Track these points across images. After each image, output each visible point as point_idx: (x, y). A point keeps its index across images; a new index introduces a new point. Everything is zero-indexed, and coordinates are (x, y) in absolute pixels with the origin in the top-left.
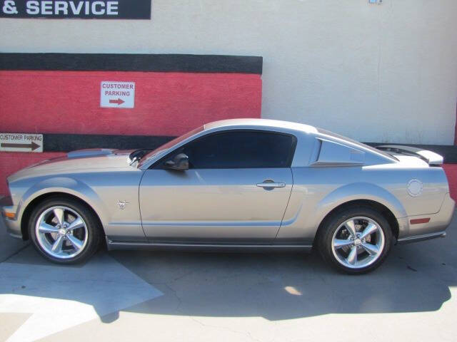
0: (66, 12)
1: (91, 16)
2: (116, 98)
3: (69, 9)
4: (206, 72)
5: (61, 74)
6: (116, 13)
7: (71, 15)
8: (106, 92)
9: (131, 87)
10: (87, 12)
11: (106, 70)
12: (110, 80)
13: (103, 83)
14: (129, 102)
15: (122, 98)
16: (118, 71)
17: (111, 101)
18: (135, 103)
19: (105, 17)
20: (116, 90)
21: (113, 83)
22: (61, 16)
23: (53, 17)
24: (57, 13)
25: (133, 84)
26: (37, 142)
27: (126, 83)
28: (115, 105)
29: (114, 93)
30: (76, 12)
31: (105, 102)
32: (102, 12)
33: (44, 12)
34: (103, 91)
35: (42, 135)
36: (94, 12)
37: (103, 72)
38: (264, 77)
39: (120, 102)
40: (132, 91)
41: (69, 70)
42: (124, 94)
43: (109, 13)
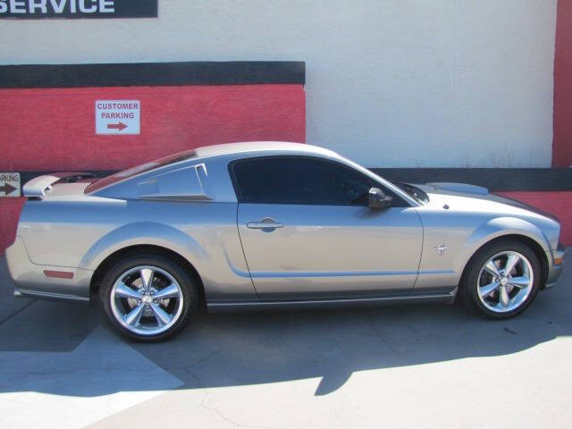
0: (44, 10)
1: (79, 15)
2: (115, 121)
3: (49, 5)
4: (232, 84)
5: (40, 91)
6: (112, 10)
7: (51, 14)
8: (103, 115)
9: (135, 106)
10: (73, 10)
11: (102, 86)
12: (107, 98)
13: (97, 102)
14: (133, 127)
15: (124, 121)
16: (118, 86)
17: (110, 126)
18: (142, 128)
19: (98, 15)
20: (116, 111)
21: (112, 102)
22: (38, 15)
23: (27, 16)
24: (32, 11)
25: (138, 102)
26: (13, 184)
27: (129, 102)
28: (115, 131)
29: (113, 115)
30: (59, 9)
31: (102, 127)
32: (94, 9)
33: (13, 10)
34: (99, 112)
35: (18, 174)
36: (83, 9)
37: (98, 88)
38: (306, 88)
39: (121, 126)
40: (137, 112)
41: (53, 87)
42: (126, 116)
43: (102, 10)
